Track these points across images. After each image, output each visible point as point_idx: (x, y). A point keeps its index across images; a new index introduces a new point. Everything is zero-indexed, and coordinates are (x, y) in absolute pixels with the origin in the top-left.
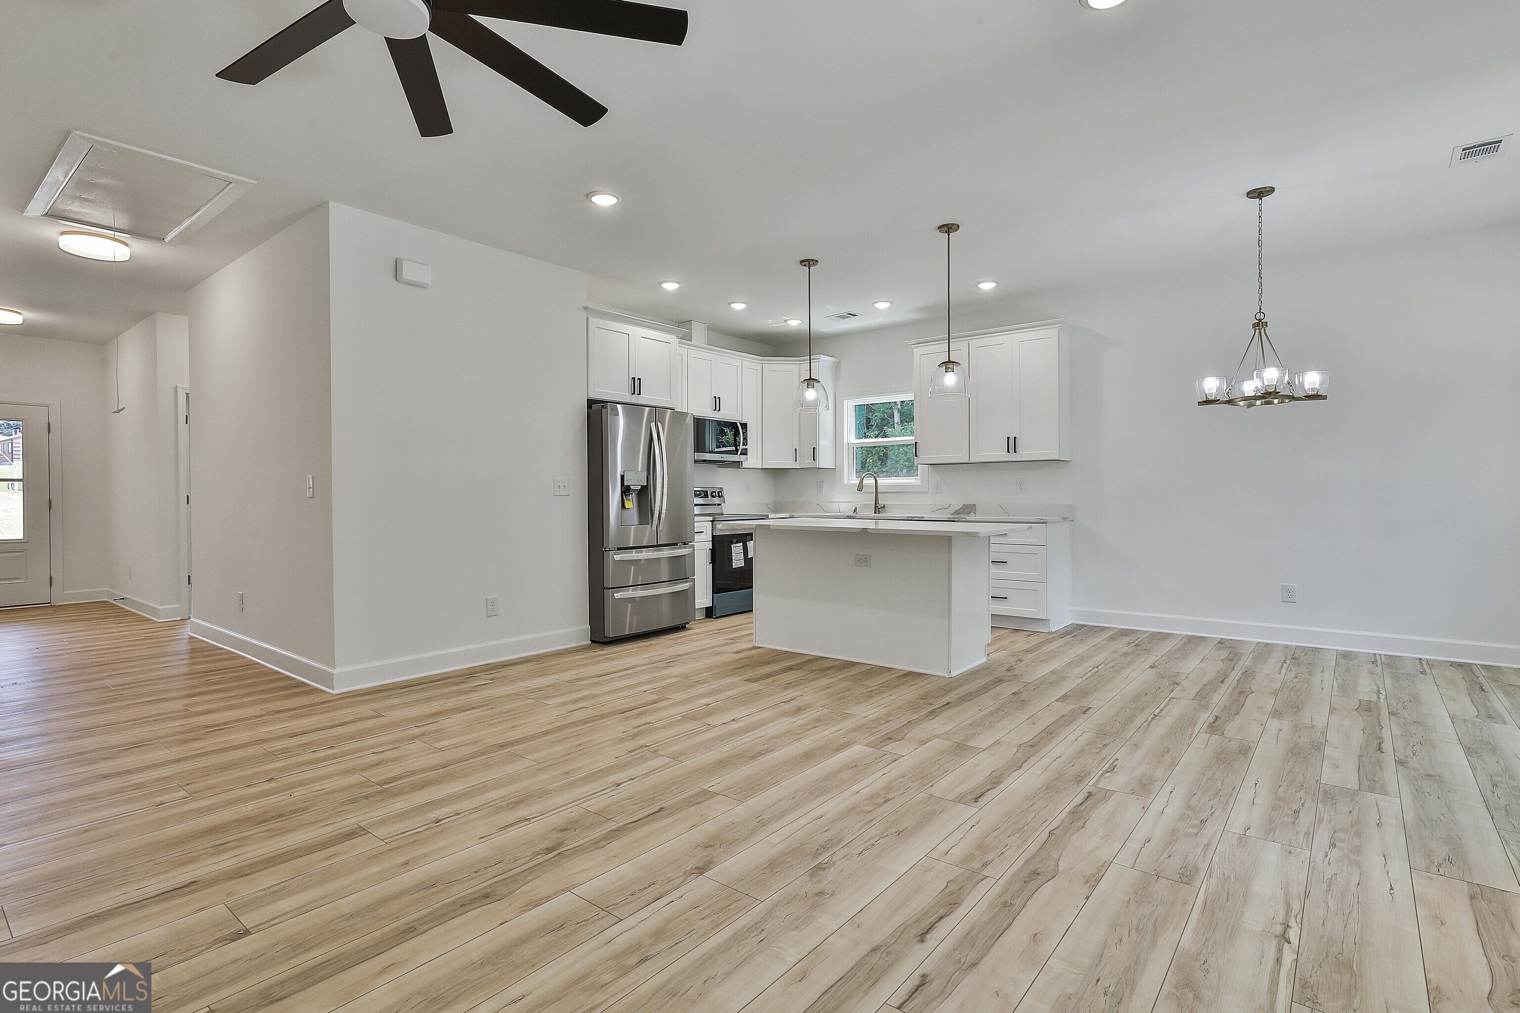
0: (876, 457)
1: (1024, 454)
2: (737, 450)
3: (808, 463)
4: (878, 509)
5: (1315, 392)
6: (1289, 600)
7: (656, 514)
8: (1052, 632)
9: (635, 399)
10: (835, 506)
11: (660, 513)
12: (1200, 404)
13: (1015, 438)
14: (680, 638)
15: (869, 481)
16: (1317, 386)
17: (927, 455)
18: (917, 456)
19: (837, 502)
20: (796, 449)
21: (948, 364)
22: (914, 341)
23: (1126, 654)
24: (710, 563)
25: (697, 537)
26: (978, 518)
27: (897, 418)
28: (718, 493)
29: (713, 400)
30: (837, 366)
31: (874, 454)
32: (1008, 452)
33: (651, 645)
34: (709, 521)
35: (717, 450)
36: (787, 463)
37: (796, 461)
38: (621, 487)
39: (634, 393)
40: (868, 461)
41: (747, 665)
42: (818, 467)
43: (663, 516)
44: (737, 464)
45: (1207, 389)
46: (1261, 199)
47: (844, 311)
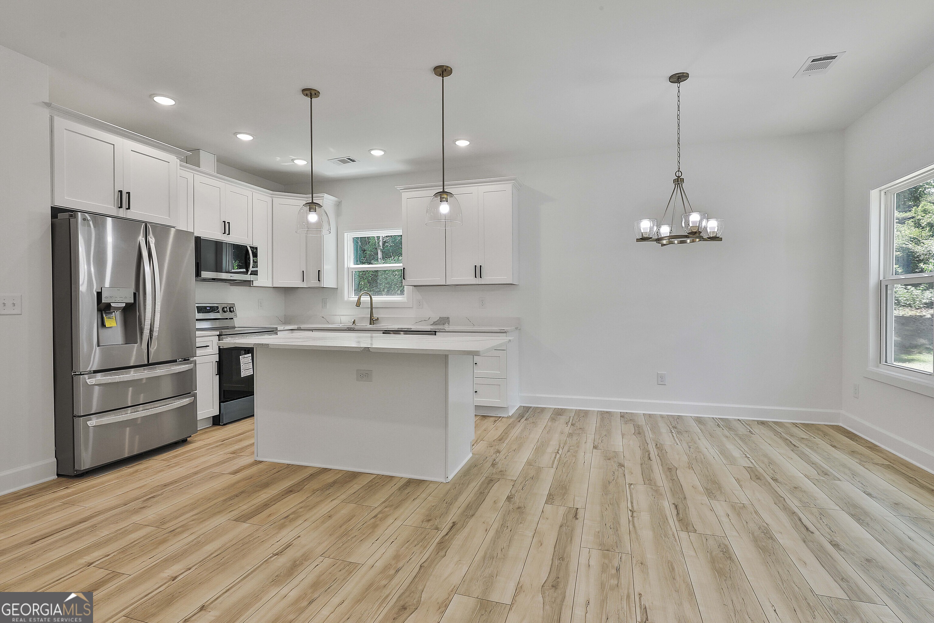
0: (366, 281)
1: (487, 279)
2: (247, 271)
3: (314, 283)
4: (372, 321)
5: (715, 235)
6: (662, 383)
7: (146, 332)
8: (510, 416)
9: (122, 213)
10: (337, 319)
11: (151, 331)
12: (638, 240)
13: (481, 266)
14: (175, 457)
15: (365, 299)
16: (716, 230)
17: (411, 279)
18: (405, 279)
19: (339, 315)
20: (303, 271)
21: (443, 195)
22: (402, 187)
23: (570, 435)
24: (216, 375)
25: (199, 352)
26: (451, 328)
27: (380, 255)
28: (230, 308)
29: (222, 224)
30: (338, 205)
31: (365, 278)
32: (476, 277)
33: (136, 471)
34: (215, 335)
35: (233, 271)
36: (297, 283)
37: (303, 281)
38: (98, 304)
39: (121, 207)
40: (361, 283)
41: (242, 492)
42: (322, 286)
43: (155, 334)
44: (248, 283)
45: (643, 228)
46: (679, 83)
47: (345, 155)
